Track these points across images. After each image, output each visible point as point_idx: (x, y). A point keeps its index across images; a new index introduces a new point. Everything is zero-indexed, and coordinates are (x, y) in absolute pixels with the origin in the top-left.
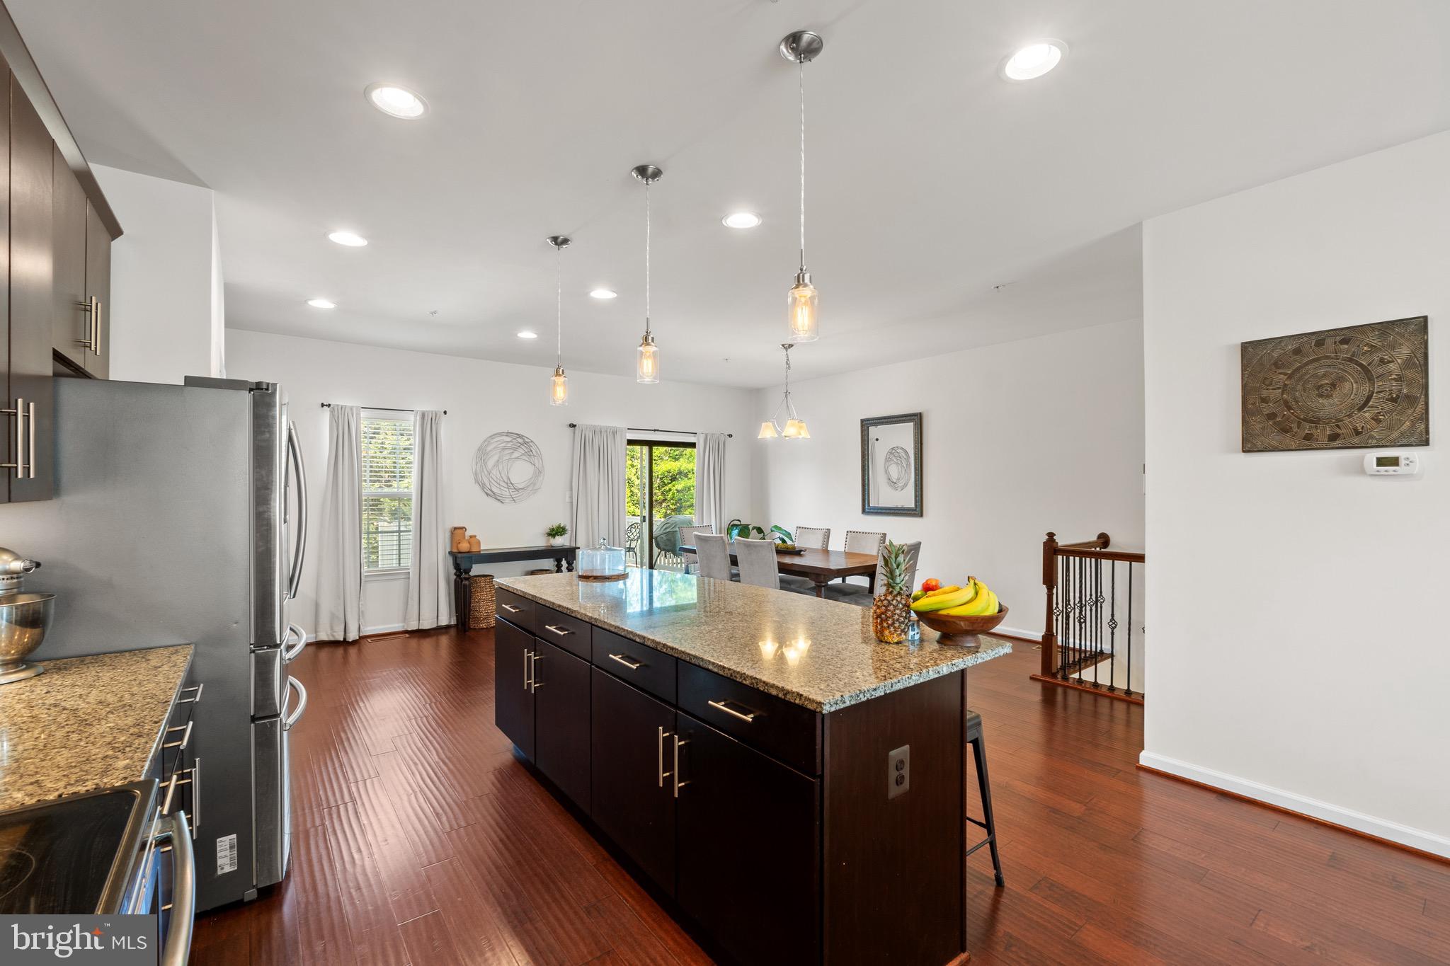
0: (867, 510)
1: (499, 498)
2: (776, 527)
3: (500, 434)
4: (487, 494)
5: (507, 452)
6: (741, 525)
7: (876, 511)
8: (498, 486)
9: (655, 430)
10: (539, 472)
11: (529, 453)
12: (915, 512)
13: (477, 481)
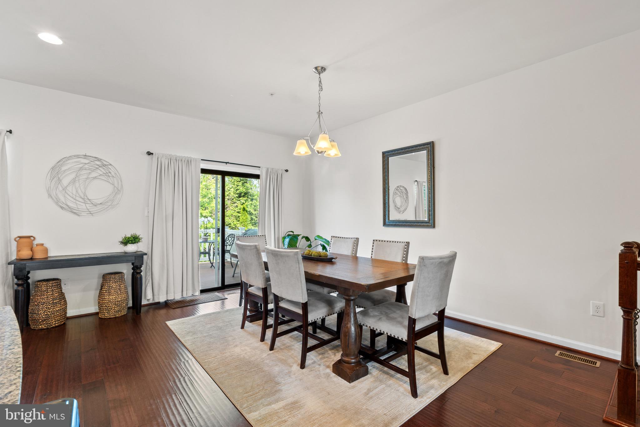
0: (387, 223)
1: (75, 211)
2: (318, 236)
3: (78, 156)
4: (62, 208)
5: (84, 172)
6: (294, 235)
7: (394, 223)
8: (74, 201)
9: (226, 163)
10: (118, 191)
11: (107, 174)
12: (428, 224)
13: (50, 196)
